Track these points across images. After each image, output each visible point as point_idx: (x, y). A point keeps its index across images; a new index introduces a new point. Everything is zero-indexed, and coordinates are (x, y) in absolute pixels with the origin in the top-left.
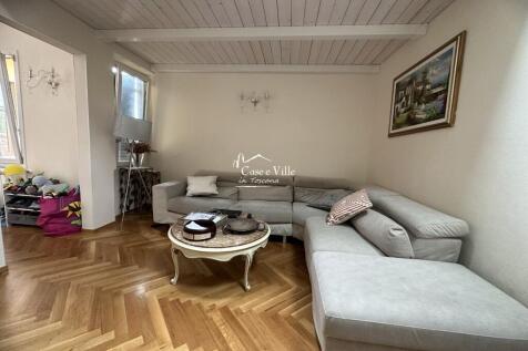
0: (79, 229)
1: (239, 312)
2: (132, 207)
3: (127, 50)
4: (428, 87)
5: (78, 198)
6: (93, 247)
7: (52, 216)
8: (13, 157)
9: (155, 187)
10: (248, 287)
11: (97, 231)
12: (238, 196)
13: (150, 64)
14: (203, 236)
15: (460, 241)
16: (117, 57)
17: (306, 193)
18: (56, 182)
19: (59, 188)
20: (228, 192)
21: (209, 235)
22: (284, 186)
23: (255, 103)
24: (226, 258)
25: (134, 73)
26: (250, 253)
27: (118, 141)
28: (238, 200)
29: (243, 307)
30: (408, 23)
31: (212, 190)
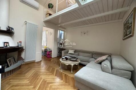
0: (51, 57)
1: (68, 76)
2: (60, 55)
3: (61, 27)
4: (129, 24)
5: (51, 52)
6: (52, 60)
7: (48, 54)
8: (46, 45)
9: (62, 51)
10: (72, 72)
11: (53, 58)
12: (79, 55)
13: (65, 28)
14: (64, 60)
15: (131, 72)
16: (59, 28)
17: (96, 56)
18: (50, 49)
19: (50, 50)
20: (76, 54)
21: (65, 60)
22: (90, 53)
23: (85, 33)
24: (67, 64)
25: (62, 30)
26: (72, 65)
27: (58, 43)
28: (79, 56)
29: (69, 75)
30: (122, 8)
31: (73, 53)
